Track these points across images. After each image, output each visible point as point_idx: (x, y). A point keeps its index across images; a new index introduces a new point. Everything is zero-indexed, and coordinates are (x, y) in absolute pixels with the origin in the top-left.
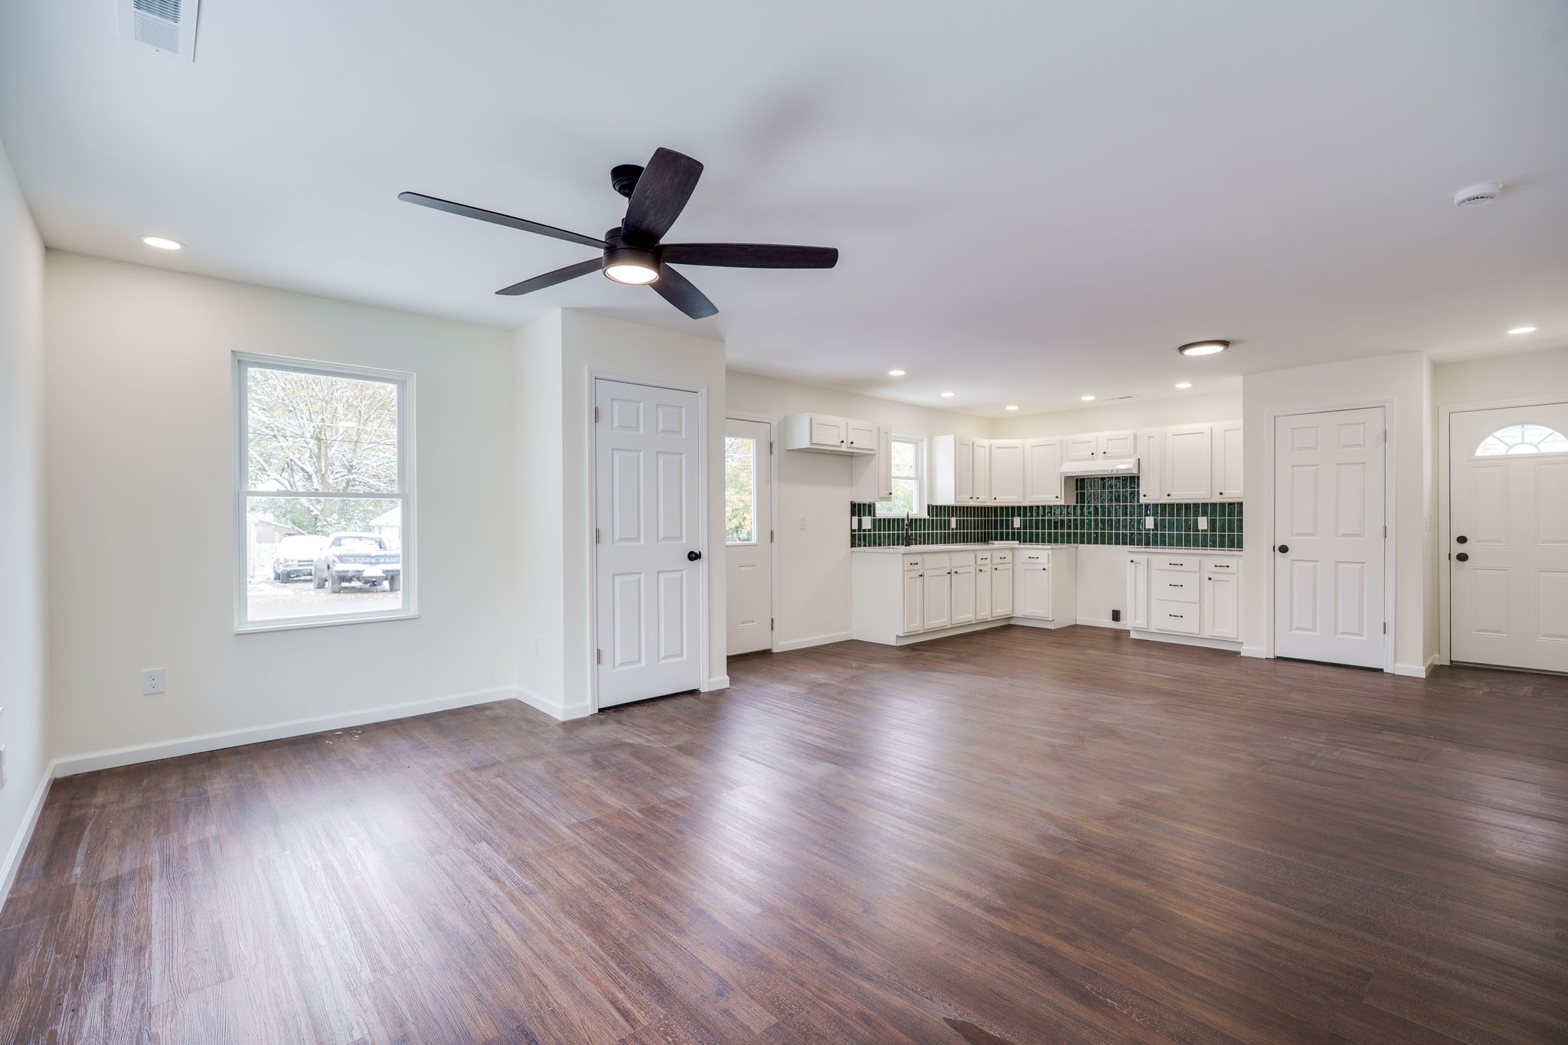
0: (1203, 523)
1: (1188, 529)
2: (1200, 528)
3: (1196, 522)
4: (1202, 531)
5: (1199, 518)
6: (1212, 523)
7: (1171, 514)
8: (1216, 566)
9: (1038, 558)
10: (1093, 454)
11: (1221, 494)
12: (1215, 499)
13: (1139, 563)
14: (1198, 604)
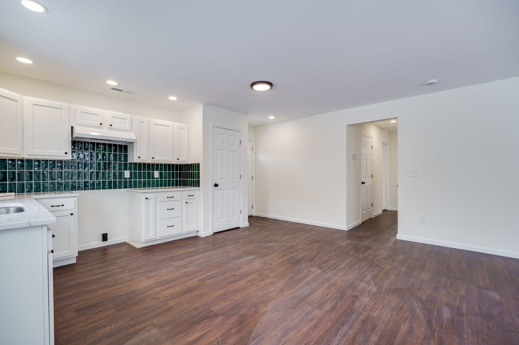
0: (157, 174)
1: (149, 177)
2: (155, 177)
3: (153, 173)
4: (156, 178)
5: (154, 171)
6: (161, 174)
7: (140, 169)
8: (189, 196)
9: (63, 205)
10: (101, 124)
11: (178, 159)
12: (175, 162)
13: (151, 199)
14: (181, 217)
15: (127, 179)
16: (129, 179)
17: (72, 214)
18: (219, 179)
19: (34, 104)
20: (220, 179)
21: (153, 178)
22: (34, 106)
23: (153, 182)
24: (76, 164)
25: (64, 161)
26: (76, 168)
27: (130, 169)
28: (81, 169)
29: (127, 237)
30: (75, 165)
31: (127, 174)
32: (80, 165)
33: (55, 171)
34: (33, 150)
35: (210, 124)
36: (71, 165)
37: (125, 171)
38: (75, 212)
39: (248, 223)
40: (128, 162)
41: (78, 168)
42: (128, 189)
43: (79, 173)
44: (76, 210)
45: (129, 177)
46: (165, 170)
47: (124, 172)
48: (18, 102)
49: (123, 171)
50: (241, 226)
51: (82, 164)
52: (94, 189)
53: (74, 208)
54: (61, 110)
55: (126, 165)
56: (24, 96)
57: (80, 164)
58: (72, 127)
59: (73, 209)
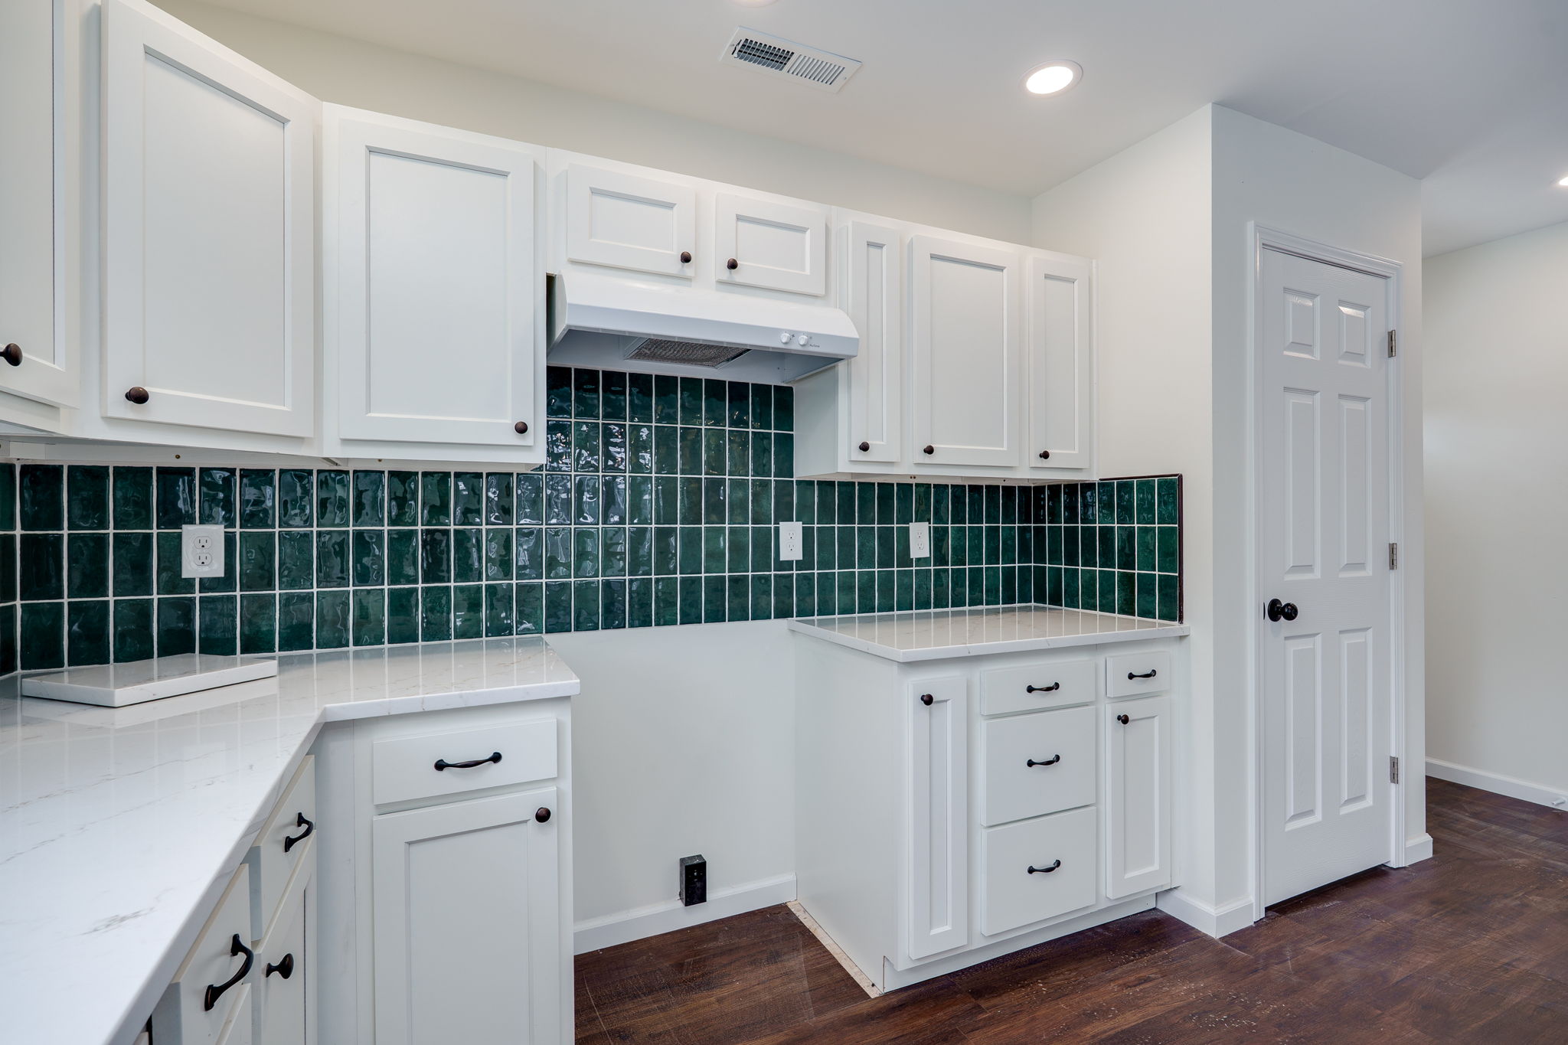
0: (920, 540)
1: (886, 558)
2: (913, 555)
3: (905, 534)
4: (919, 562)
5: (910, 525)
6: (938, 538)
7: (847, 515)
8: (1131, 676)
9: (496, 758)
10: (686, 259)
11: (1045, 455)
12: (1025, 472)
13: (946, 701)
14: (1093, 808)
15: (788, 565)
16: (800, 565)
17: (543, 816)
18: (1289, 572)
19: (371, 150)
20: (1296, 569)
21: (905, 559)
22: (374, 158)
23: (906, 580)
24: (568, 491)
25: (518, 474)
26: (568, 514)
27: (804, 515)
28: (590, 520)
29: (790, 877)
30: (564, 496)
31: (790, 541)
32: (586, 497)
33: (480, 531)
34: (369, 410)
35: (1250, 226)
36: (549, 498)
37: (782, 525)
38: (559, 795)
39: (1429, 839)
40: (794, 479)
41: (580, 513)
42: (793, 622)
43: (581, 536)
44: (567, 785)
45: (800, 558)
46: (958, 518)
47: (777, 530)
48: (288, 126)
49: (773, 526)
50: (1396, 858)
51: (595, 492)
52: (646, 623)
53: (555, 775)
54: (499, 180)
55: (784, 489)
56: (324, 103)
57: (588, 492)
58: (550, 280)
59: (554, 779)
